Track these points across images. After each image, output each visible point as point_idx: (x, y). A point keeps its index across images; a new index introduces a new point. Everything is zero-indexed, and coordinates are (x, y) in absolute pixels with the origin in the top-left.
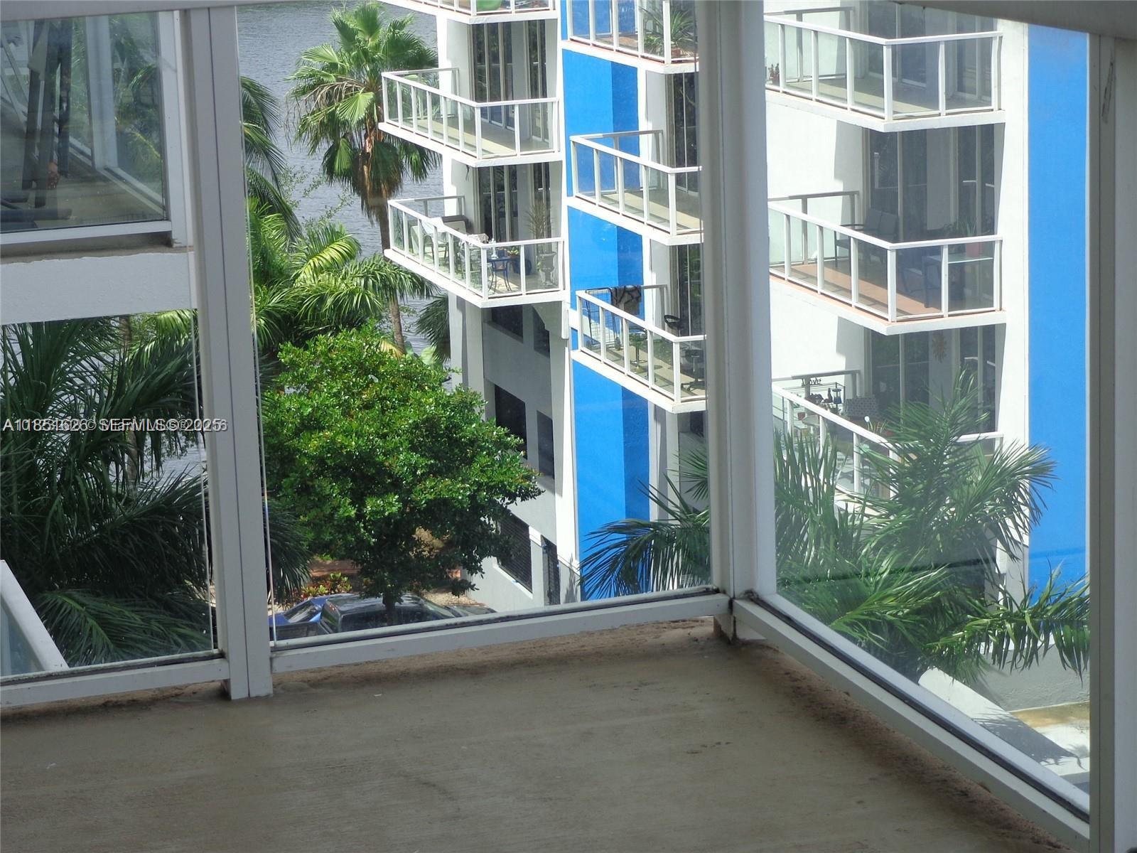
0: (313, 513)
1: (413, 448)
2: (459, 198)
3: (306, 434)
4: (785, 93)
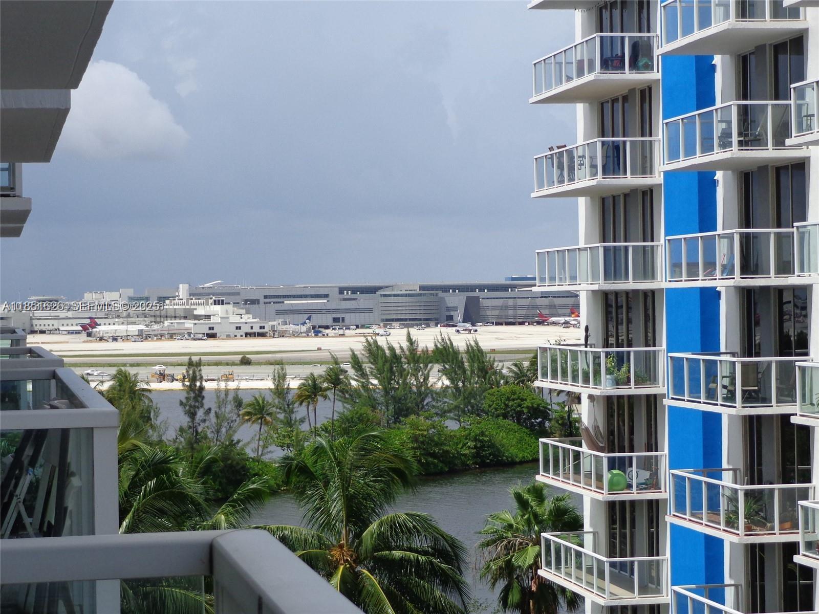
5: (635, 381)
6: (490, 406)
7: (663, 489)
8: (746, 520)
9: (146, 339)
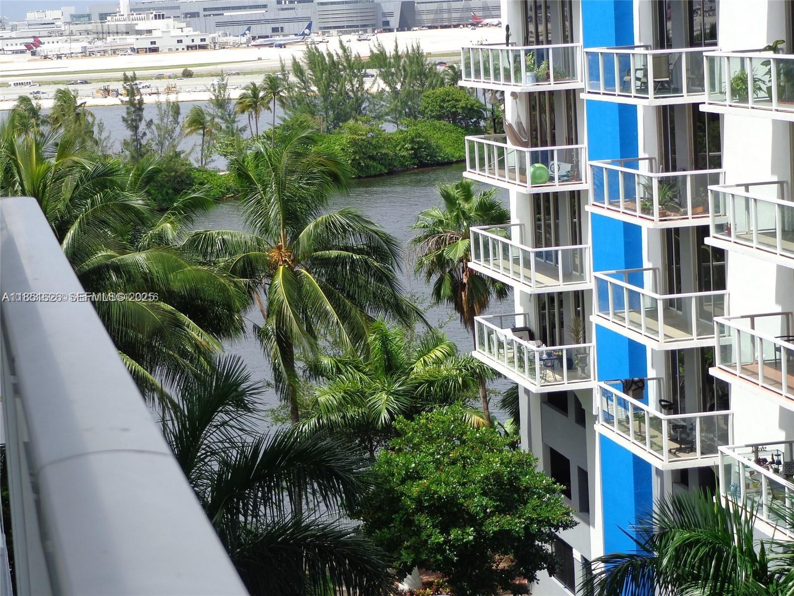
0: (414, 539)
1: (485, 494)
2: (525, 315)
3: (409, 482)
4: (735, 242)
5: (554, 77)
6: (426, 108)
7: (584, 181)
8: (660, 207)
9: (90, 56)
